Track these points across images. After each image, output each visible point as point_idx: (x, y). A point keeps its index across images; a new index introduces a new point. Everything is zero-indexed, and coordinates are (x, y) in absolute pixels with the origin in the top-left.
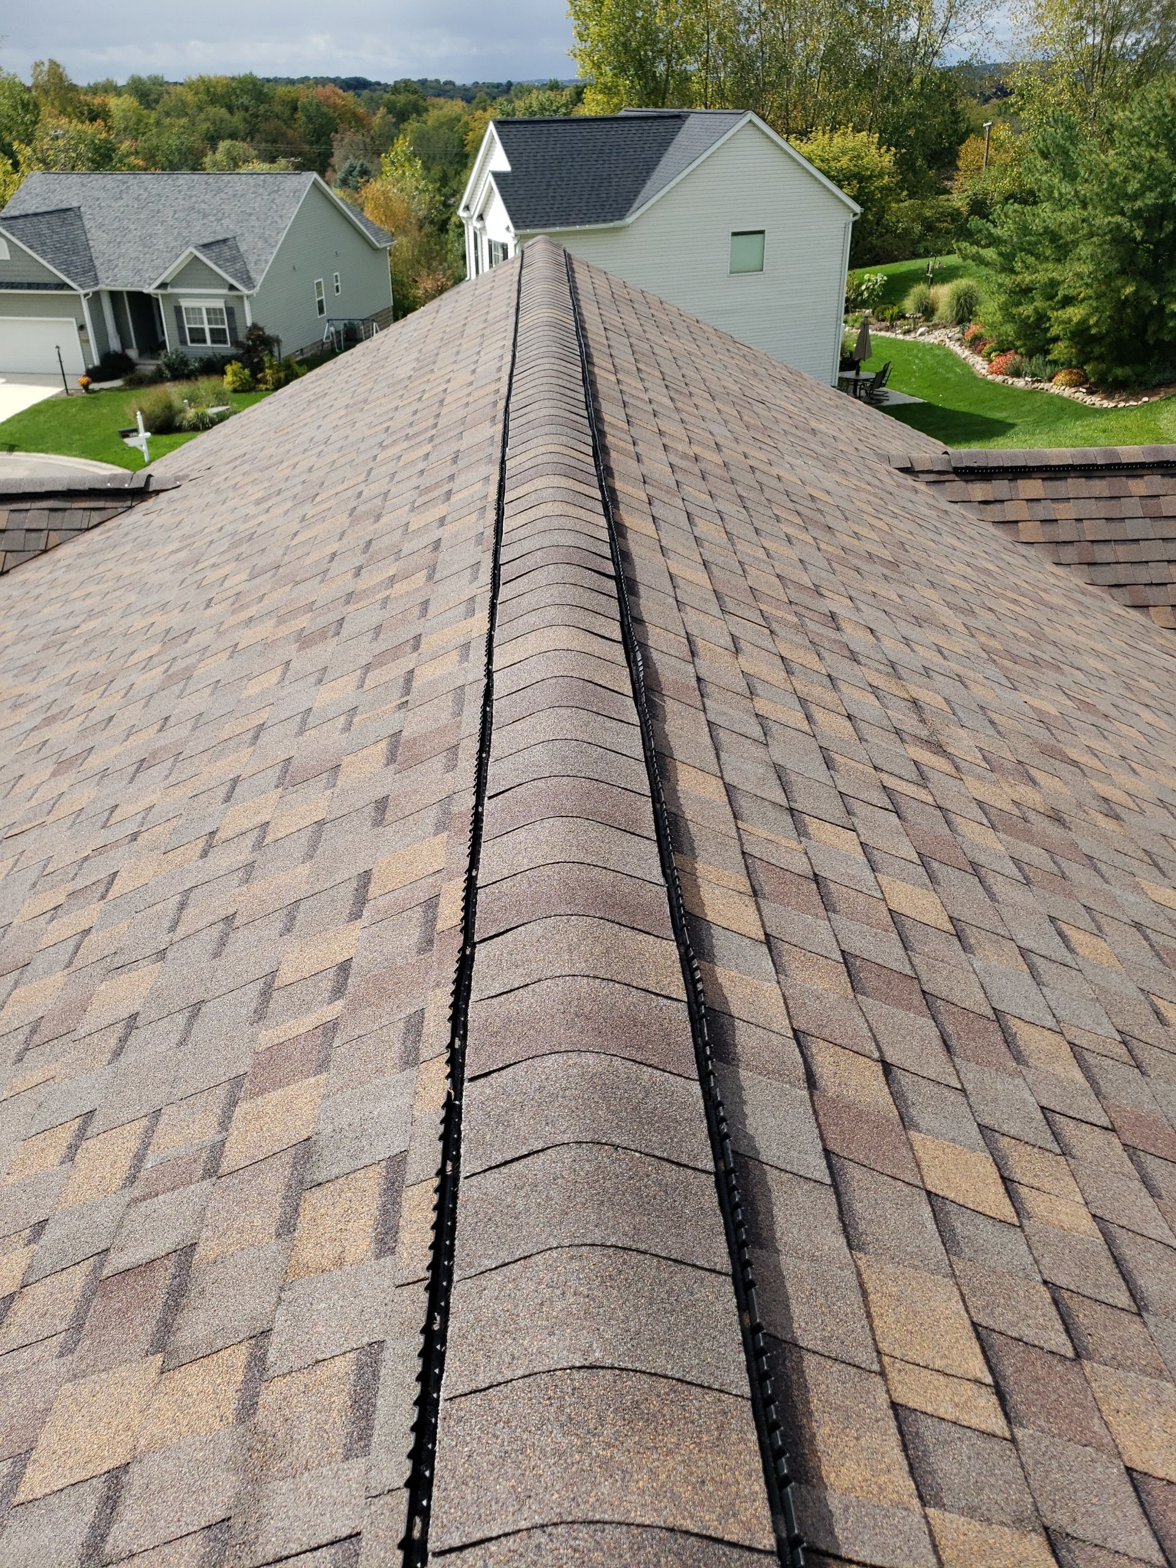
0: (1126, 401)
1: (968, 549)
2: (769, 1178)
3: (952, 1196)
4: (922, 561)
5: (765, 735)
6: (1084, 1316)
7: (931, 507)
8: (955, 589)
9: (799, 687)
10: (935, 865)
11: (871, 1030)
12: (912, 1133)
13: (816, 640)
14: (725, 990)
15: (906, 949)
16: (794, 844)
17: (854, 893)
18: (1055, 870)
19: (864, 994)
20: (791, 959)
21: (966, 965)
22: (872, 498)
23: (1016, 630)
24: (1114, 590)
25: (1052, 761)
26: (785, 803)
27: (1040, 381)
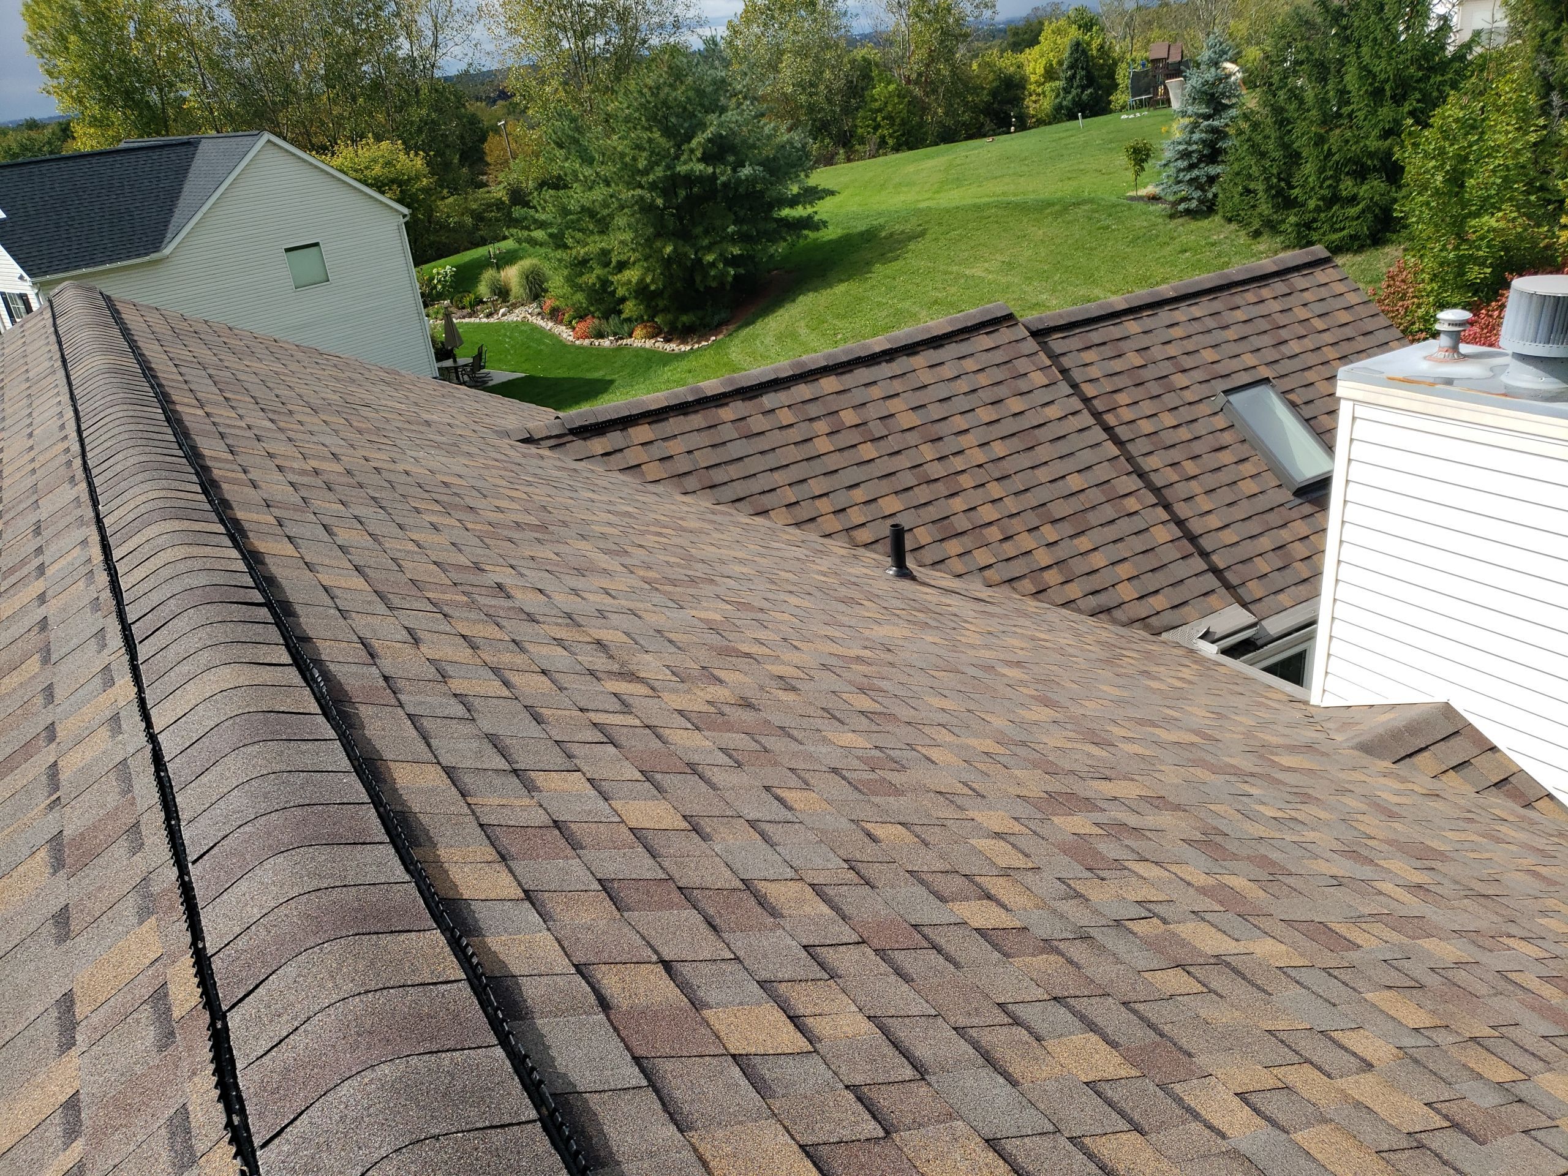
0: (699, 342)
1: (606, 499)
2: (591, 1104)
3: (753, 1050)
4: (568, 519)
5: (469, 711)
6: (883, 1099)
7: (560, 469)
8: (604, 536)
9: (488, 659)
10: (658, 776)
11: (644, 938)
12: (706, 1013)
13: (491, 612)
14: (501, 956)
15: (654, 857)
16: (527, 801)
17: (595, 825)
18: (758, 747)
19: (629, 910)
20: (554, 904)
21: (709, 852)
22: (503, 473)
23: (667, 558)
24: (737, 505)
25: (729, 659)
26: (507, 767)
27: (622, 338)
